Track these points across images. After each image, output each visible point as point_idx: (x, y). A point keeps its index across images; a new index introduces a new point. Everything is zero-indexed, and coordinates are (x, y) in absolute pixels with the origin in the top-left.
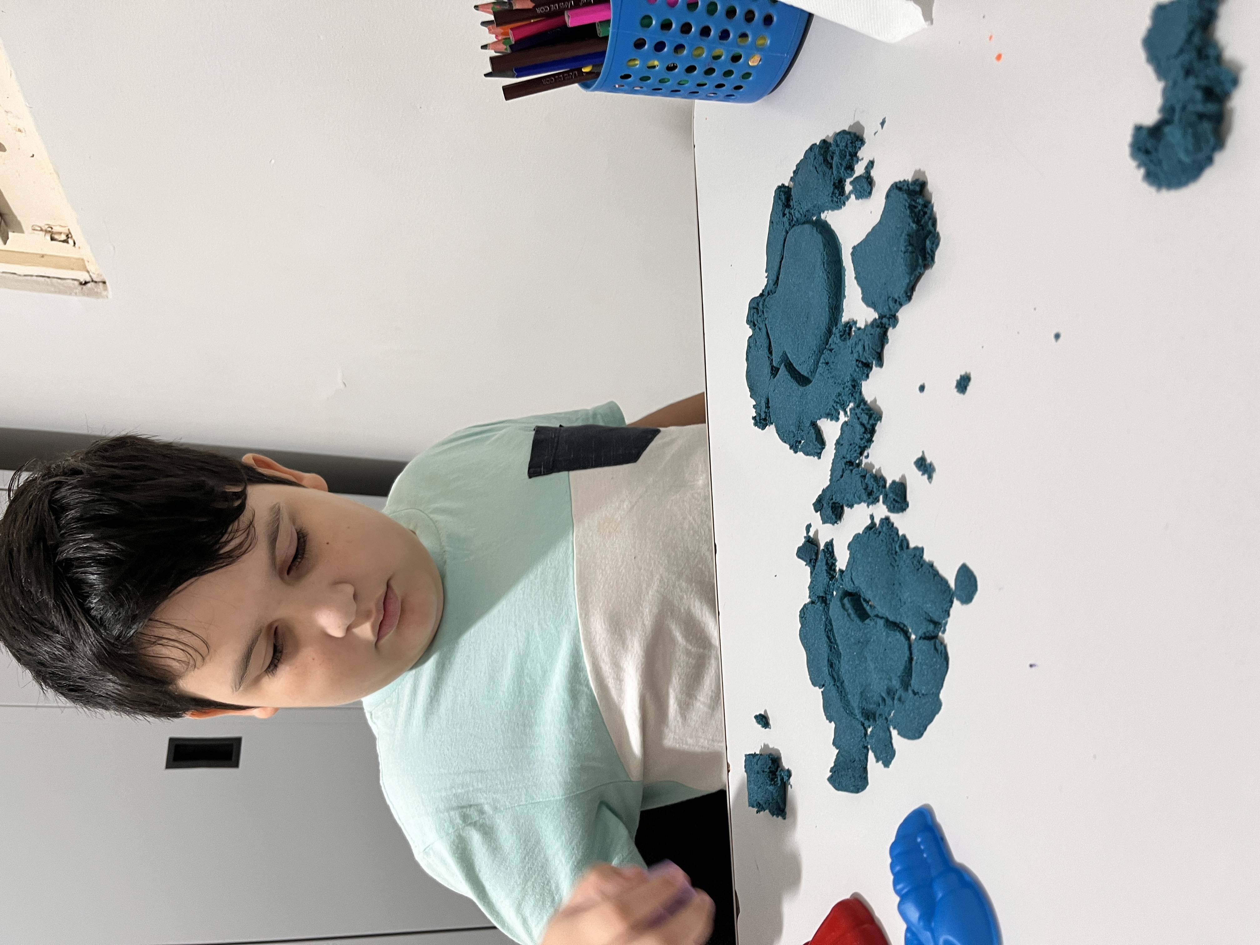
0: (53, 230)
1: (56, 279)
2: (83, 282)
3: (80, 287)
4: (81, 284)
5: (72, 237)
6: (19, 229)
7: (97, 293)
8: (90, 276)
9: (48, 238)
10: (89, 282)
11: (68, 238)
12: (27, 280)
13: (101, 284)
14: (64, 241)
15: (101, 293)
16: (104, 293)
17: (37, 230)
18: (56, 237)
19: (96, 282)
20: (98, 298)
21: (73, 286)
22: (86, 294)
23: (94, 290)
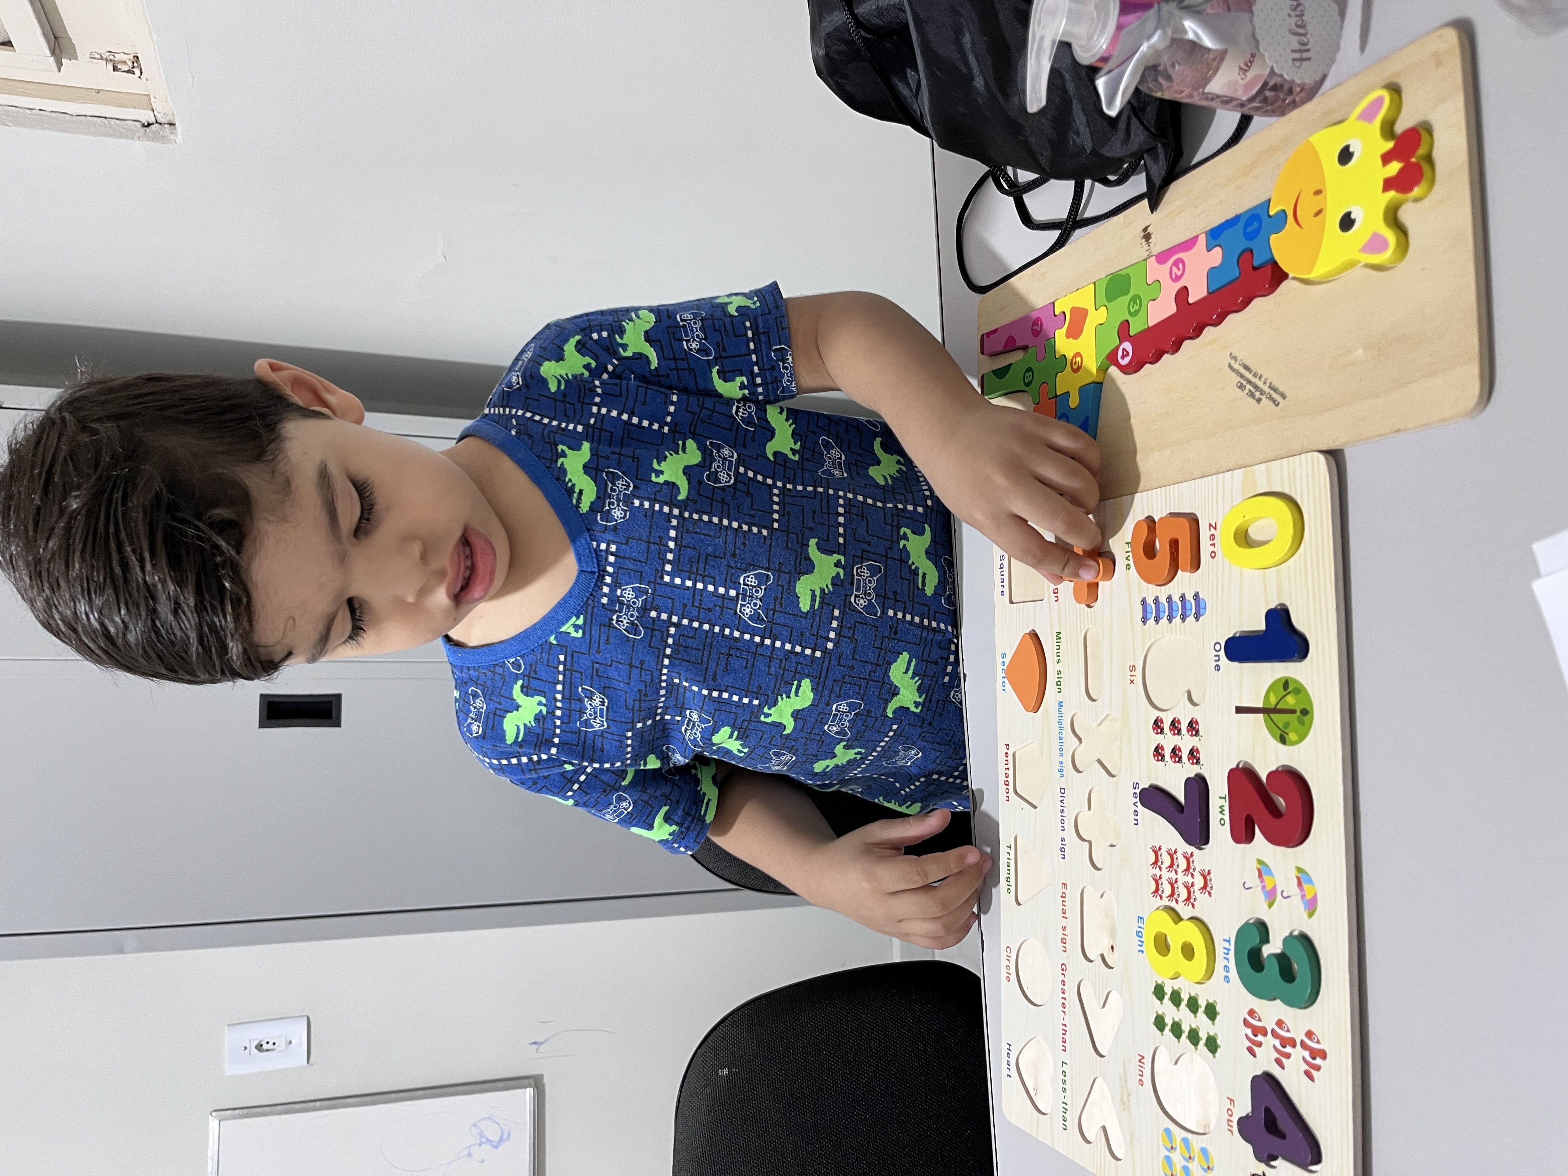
0: (115, 59)
1: (115, 121)
2: (146, 124)
3: (143, 130)
4: (143, 125)
5: (139, 66)
6: (73, 56)
7: (164, 136)
8: (155, 116)
9: (110, 67)
10: (152, 124)
11: (133, 67)
12: (81, 121)
13: (166, 126)
14: (128, 72)
15: (167, 137)
16: (172, 137)
17: (95, 58)
18: (119, 67)
19: (161, 124)
20: (165, 143)
21: (135, 128)
22: (150, 138)
23: (159, 133)
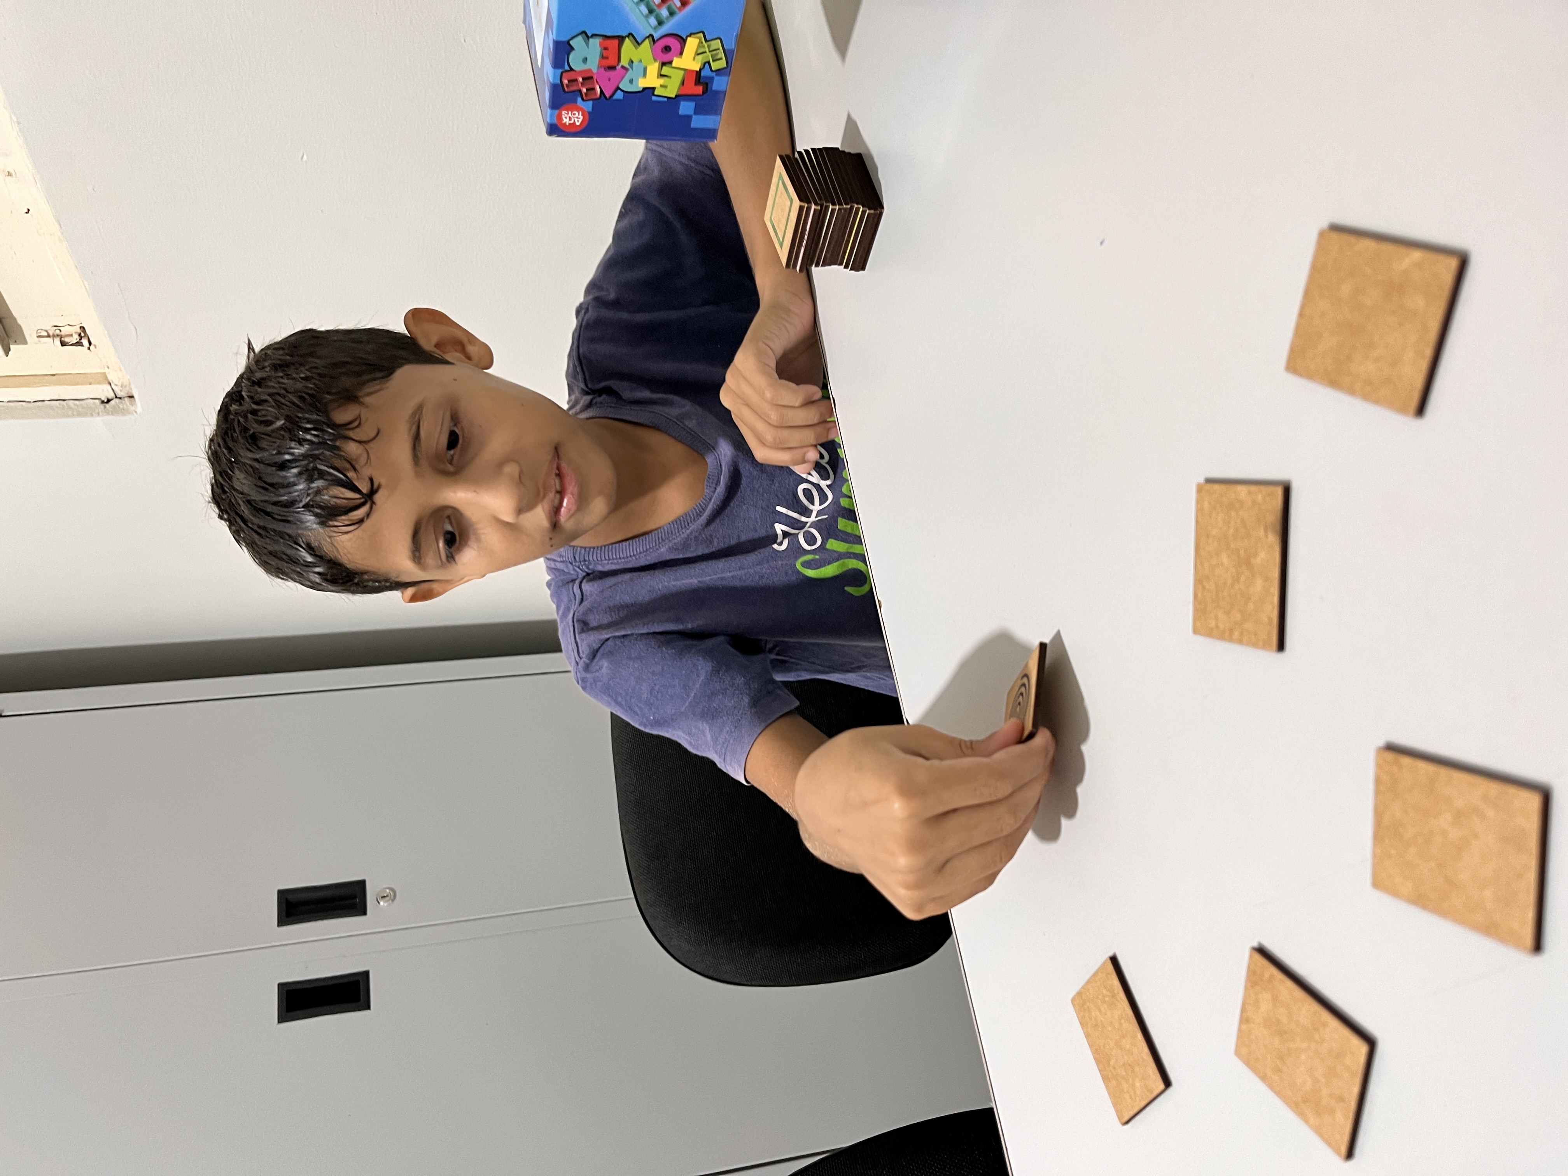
0: (62, 334)
1: (71, 401)
2: (106, 401)
3: (102, 406)
4: (102, 402)
5: (85, 335)
6: (21, 339)
7: (124, 410)
8: (113, 390)
9: (57, 341)
10: (112, 399)
11: (81, 339)
12: (39, 407)
13: (126, 399)
14: (77, 344)
15: (127, 409)
16: (132, 408)
17: (43, 336)
18: (67, 340)
19: (120, 398)
20: (125, 415)
21: (94, 406)
22: (110, 413)
23: (119, 407)
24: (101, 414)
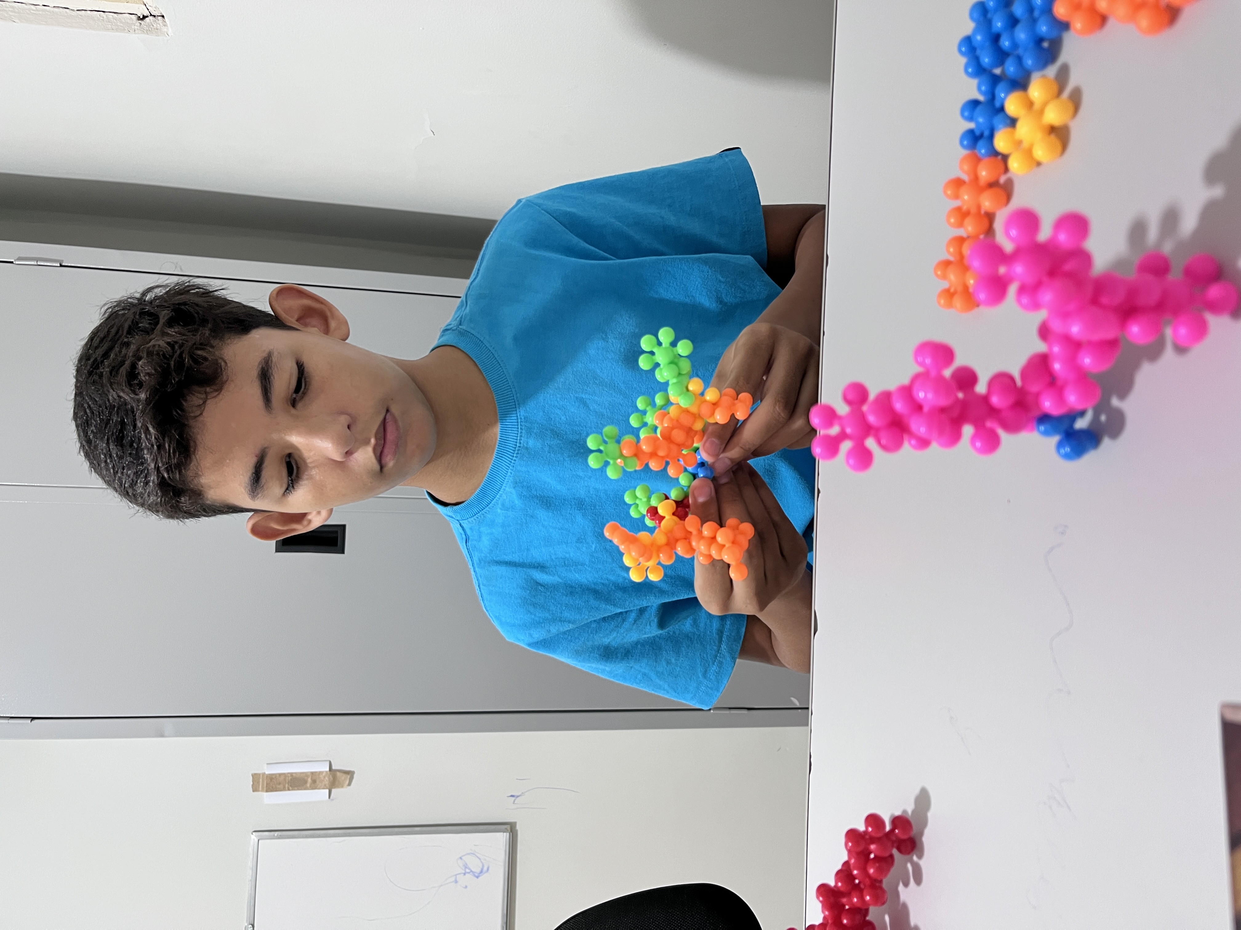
1: (112, 14)
2: (141, 17)
3: (138, 23)
7: (157, 29)
8: (148, 10)
10: (147, 17)
12: (81, 15)
13: (159, 17)
15: (160, 29)
16: (164, 29)
19: (154, 16)
20: (158, 36)
21: (131, 22)
22: (145, 31)
23: (153, 26)
24: (137, 31)
